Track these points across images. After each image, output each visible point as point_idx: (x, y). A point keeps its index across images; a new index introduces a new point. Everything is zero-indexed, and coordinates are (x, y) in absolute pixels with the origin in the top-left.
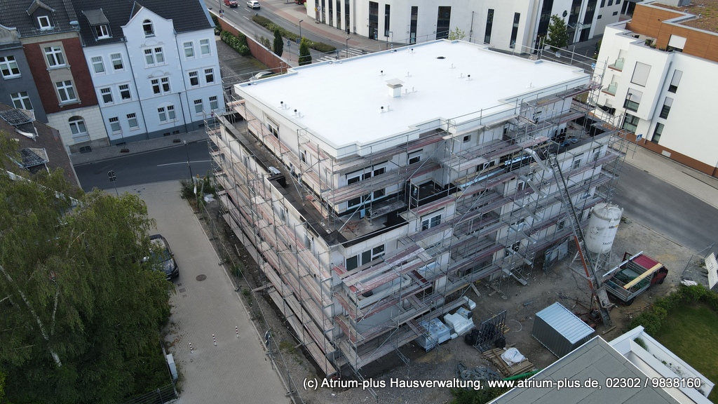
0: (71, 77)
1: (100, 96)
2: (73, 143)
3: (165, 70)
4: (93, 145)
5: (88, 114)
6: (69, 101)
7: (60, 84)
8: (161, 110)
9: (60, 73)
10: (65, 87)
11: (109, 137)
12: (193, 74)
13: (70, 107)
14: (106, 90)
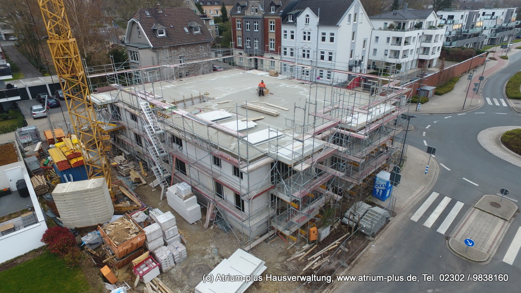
0: (275, 38)
1: (283, 51)
3: (309, 45)
5: (277, 57)
6: (272, 49)
7: (271, 40)
9: (272, 34)
10: (273, 42)
12: (323, 53)
13: (272, 52)
14: (285, 49)
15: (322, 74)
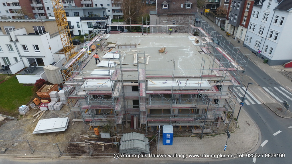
0: (247, 16)
1: (249, 25)
2: (238, 38)
3: (265, 25)
4: (241, 42)
5: (245, 30)
7: (245, 17)
8: (257, 41)
9: (246, 13)
11: (244, 42)
12: (272, 32)
13: (243, 25)
14: (251, 25)
15: (267, 49)
